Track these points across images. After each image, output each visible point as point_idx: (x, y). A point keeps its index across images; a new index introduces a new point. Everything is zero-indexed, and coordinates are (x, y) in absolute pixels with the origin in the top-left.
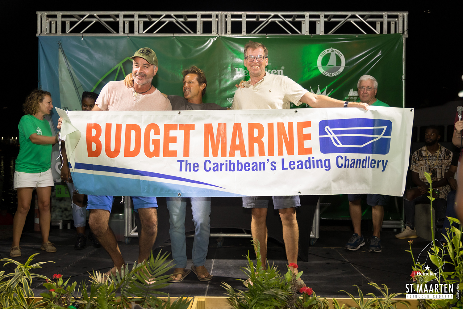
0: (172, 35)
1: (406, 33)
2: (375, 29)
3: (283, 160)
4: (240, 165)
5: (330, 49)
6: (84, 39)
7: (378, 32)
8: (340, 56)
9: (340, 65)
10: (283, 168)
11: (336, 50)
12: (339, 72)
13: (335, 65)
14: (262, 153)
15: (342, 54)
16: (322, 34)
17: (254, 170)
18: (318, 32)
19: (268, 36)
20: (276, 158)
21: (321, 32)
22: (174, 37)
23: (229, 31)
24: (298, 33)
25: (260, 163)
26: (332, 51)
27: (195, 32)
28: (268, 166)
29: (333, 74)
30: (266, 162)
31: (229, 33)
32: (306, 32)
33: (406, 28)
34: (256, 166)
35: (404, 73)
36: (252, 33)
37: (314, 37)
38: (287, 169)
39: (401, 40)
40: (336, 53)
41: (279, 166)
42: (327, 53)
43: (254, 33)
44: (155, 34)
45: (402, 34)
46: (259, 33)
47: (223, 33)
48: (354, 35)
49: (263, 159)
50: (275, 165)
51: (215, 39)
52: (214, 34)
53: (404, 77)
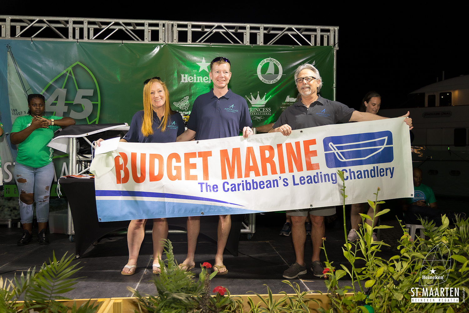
0: (120, 42)
1: (337, 45)
2: (310, 41)
3: (293, 176)
4: (255, 184)
5: (269, 59)
6: (33, 43)
7: (312, 44)
8: (278, 65)
9: (278, 74)
10: (295, 184)
11: (274, 60)
12: (277, 80)
13: (273, 73)
14: (274, 172)
15: (279, 63)
16: (262, 44)
17: (269, 187)
18: (258, 43)
19: (212, 45)
20: (288, 175)
21: (261, 43)
22: (123, 43)
23: (175, 40)
24: (240, 43)
25: (274, 181)
26: (270, 60)
27: (143, 39)
28: (281, 183)
29: (271, 81)
30: (278, 179)
31: (175, 41)
32: (247, 42)
33: (337, 41)
34: (270, 183)
35: (335, 82)
36: (197, 42)
37: (254, 47)
38: (298, 184)
39: (333, 52)
40: (274, 62)
41: (290, 181)
42: (266, 62)
43: (200, 42)
44: (105, 41)
45: (333, 46)
46: (204, 42)
47: (170, 41)
48: (290, 46)
49: (276, 177)
50: (287, 181)
51: (162, 46)
52: (161, 42)
53: (335, 85)
